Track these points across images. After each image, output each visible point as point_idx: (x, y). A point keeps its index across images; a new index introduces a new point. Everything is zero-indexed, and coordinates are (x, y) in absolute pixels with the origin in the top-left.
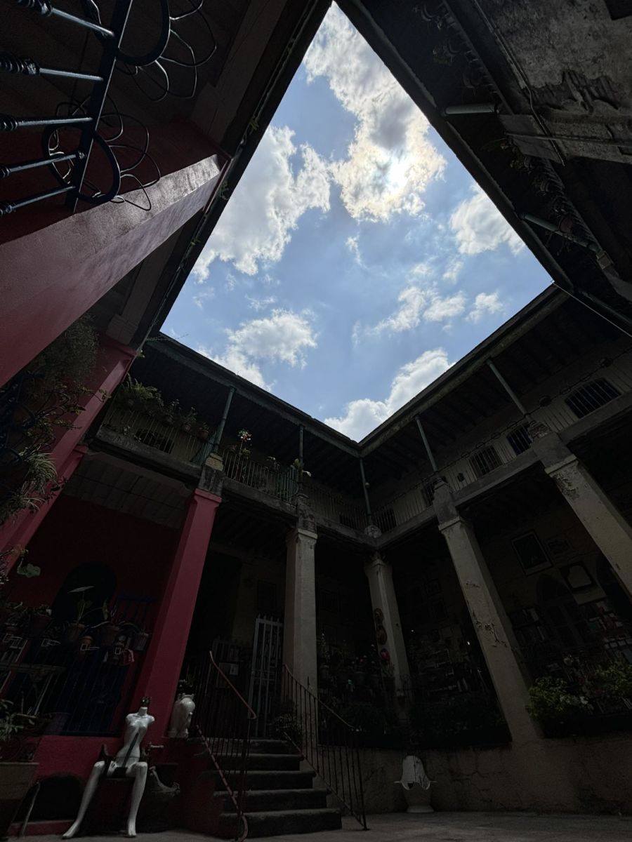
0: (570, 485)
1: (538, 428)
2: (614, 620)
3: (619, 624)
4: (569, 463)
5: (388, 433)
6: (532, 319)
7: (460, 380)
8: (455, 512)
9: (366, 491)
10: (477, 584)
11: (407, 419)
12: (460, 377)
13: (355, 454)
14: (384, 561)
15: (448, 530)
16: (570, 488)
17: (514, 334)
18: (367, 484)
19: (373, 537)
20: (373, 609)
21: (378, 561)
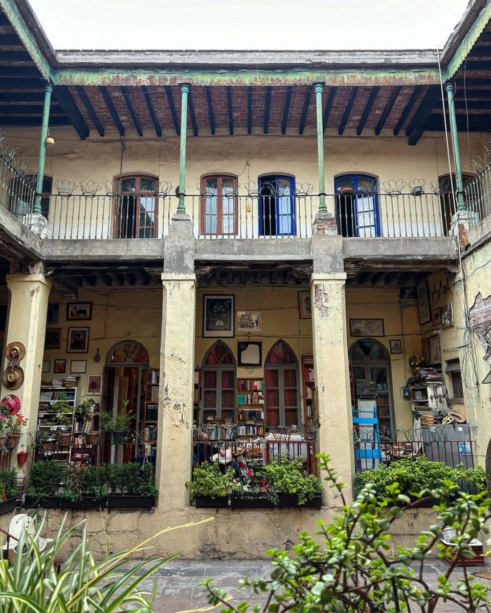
0: (327, 301)
1: (327, 220)
2: (260, 398)
3: (262, 402)
4: (338, 280)
5: (125, 75)
6: (392, 75)
7: (272, 80)
8: (191, 266)
9: (43, 151)
10: (183, 358)
11: (168, 78)
12: (275, 77)
13: (45, 71)
14: (46, 277)
15: (172, 283)
16: (325, 304)
17: (365, 75)
18: (51, 140)
19: (39, 235)
20: (9, 341)
21: (40, 277)
